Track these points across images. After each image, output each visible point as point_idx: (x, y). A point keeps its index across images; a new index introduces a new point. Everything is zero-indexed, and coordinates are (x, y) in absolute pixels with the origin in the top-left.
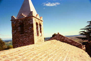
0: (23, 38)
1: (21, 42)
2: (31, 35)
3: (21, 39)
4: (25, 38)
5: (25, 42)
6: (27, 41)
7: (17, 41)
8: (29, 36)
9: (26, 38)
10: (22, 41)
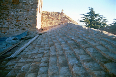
0: (17, 11)
1: (11, 18)
2: (33, 10)
3: (12, 13)
4: (21, 12)
5: (19, 19)
6: (23, 17)
7: (3, 14)
8: (28, 11)
9: (23, 13)
10: (13, 16)
